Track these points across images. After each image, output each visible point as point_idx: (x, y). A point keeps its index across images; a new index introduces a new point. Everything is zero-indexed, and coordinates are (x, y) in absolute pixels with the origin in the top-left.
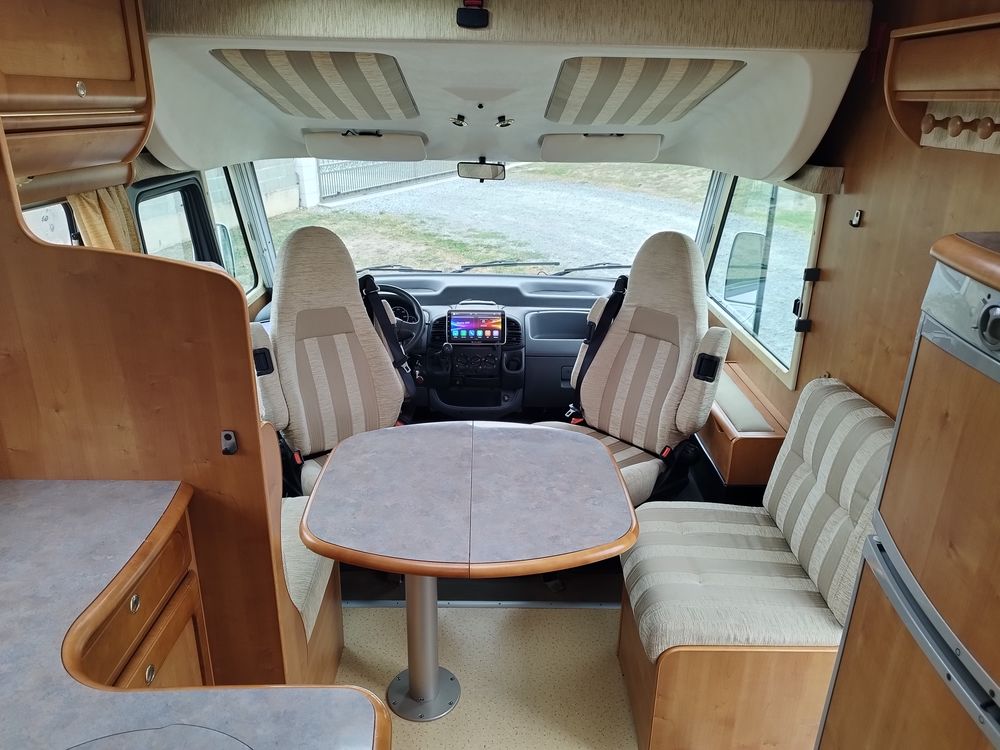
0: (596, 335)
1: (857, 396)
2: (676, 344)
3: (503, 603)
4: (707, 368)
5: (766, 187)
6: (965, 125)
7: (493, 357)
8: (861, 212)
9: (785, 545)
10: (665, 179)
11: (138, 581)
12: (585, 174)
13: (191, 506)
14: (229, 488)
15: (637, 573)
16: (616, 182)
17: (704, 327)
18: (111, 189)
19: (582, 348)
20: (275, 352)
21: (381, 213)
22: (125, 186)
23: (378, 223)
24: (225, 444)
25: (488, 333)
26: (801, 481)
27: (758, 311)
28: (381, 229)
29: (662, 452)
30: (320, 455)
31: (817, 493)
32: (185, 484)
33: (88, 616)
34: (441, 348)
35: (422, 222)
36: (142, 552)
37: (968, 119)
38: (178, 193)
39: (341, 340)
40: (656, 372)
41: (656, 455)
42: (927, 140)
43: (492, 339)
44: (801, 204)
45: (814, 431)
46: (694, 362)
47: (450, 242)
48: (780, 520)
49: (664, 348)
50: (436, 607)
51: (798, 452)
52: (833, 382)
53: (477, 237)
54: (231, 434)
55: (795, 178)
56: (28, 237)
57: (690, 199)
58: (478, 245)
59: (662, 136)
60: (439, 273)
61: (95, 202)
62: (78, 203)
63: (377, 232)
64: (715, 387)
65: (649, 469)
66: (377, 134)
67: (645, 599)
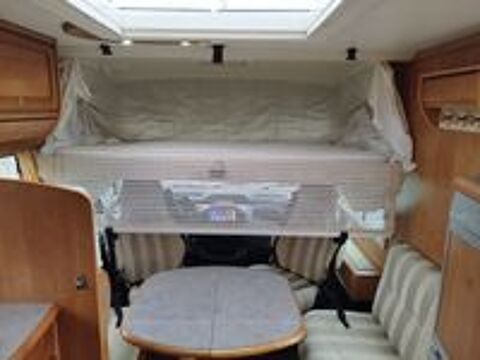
6: (461, 119)
9: (385, 335)
24: (78, 283)
31: (401, 306)
32: (55, 305)
37: (462, 116)
41: (315, 284)
42: (443, 125)
65: (311, 293)
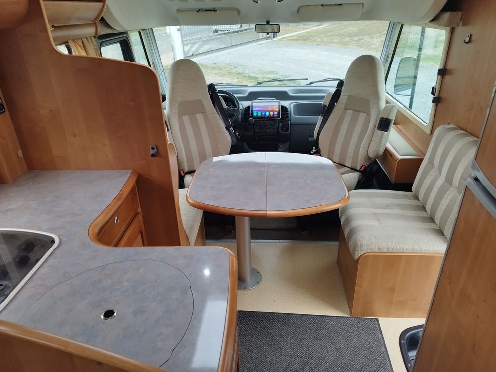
0: (326, 111)
1: (464, 132)
2: (368, 114)
3: (281, 241)
4: (384, 124)
5: (418, 29)
7: (274, 125)
8: (471, 35)
9: (423, 208)
10: (362, 41)
11: (118, 209)
12: (319, 40)
13: (137, 181)
14: (155, 174)
15: (348, 221)
16: (336, 43)
17: (383, 104)
18: (89, 38)
19: (320, 119)
20: (169, 122)
21: (215, 64)
22: (94, 37)
23: (213, 69)
24: (152, 152)
25: (272, 113)
26: (432, 177)
27: (412, 99)
28: (215, 72)
29: (361, 168)
30: (192, 172)
31: (441, 181)
32: (134, 172)
33: (98, 221)
34: (248, 121)
35: (235, 67)
36: (118, 197)
38: (118, 45)
39: (200, 117)
40: (358, 129)
41: (357, 171)
43: (273, 117)
44: (436, 51)
45: (440, 150)
46: (378, 122)
47: (250, 77)
48: (421, 197)
49: (362, 116)
50: (250, 242)
51: (431, 163)
52: (451, 126)
53: (263, 74)
54: (155, 147)
55: (435, 20)
56: (56, 51)
57: (375, 50)
58: (264, 78)
59: (363, 4)
60: (246, 86)
61: (81, 44)
62: (73, 44)
63: (213, 73)
64: (388, 135)
65: (354, 177)
66: (215, 10)
67: (352, 232)
